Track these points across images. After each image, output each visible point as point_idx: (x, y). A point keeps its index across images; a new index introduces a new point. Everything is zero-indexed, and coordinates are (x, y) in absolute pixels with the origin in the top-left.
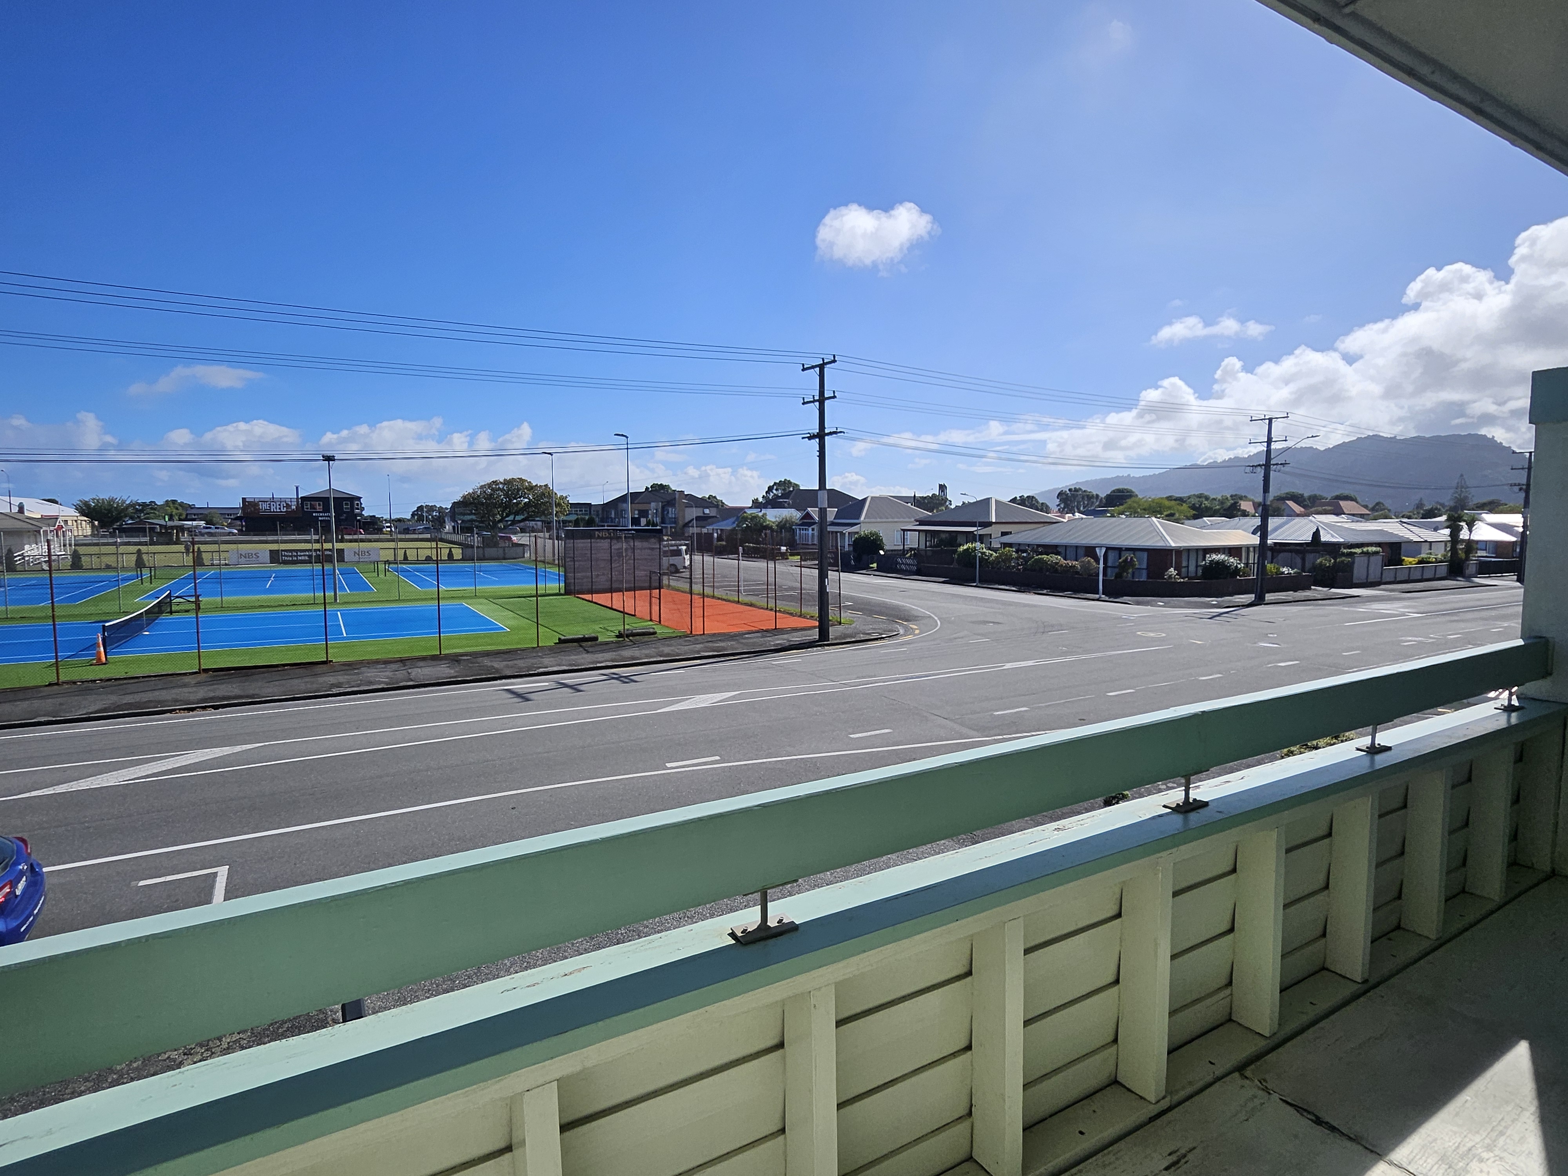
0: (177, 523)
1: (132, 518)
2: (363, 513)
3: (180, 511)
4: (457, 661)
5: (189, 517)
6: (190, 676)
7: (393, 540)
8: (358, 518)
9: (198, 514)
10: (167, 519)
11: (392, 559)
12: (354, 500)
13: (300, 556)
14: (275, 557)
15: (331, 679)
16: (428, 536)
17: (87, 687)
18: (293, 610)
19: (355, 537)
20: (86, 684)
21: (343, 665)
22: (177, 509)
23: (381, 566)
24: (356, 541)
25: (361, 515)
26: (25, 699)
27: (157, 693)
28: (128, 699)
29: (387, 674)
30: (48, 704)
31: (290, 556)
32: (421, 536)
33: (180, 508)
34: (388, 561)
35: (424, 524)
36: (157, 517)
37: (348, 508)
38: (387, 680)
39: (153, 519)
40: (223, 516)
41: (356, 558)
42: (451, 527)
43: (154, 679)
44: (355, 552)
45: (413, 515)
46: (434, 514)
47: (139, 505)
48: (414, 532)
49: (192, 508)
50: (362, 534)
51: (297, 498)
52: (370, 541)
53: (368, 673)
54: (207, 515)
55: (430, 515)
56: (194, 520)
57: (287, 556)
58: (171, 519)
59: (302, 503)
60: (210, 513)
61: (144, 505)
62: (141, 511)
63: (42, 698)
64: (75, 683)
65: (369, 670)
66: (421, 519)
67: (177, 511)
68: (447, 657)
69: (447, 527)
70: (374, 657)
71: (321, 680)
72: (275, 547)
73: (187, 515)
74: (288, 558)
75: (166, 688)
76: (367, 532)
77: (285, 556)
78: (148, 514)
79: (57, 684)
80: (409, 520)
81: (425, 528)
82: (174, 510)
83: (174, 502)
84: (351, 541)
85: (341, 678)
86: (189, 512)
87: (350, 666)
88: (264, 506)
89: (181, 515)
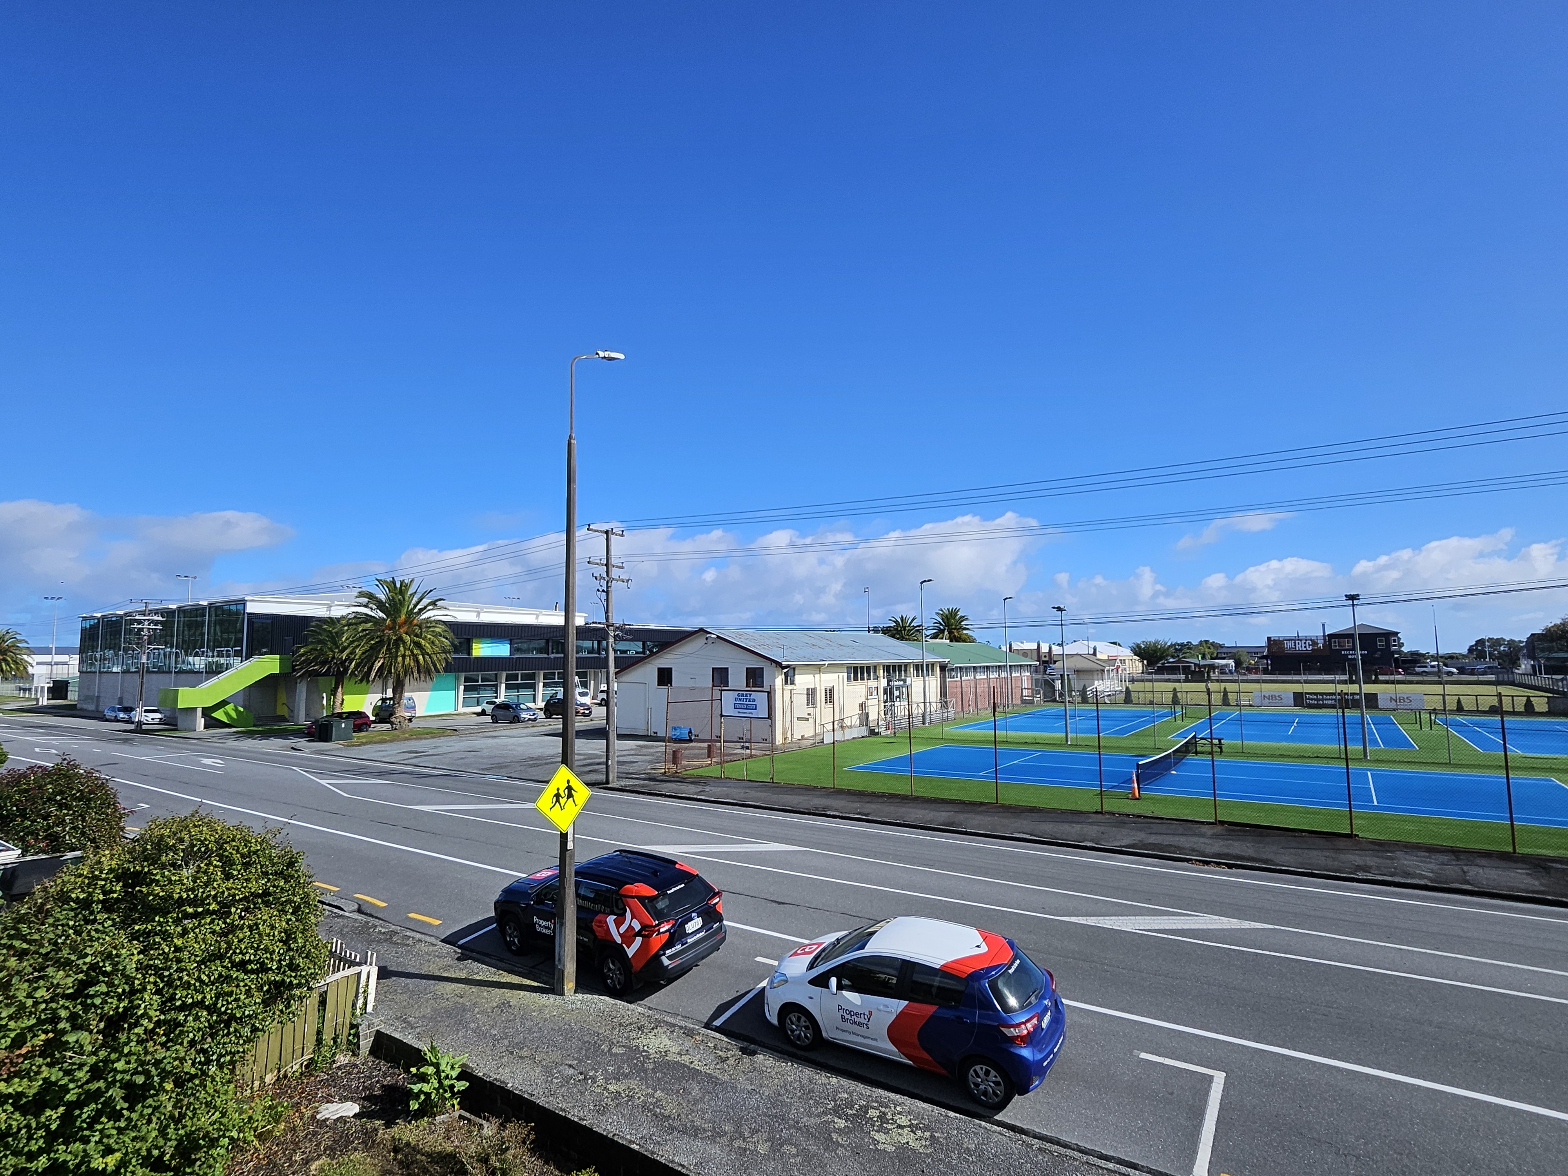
0: (1209, 662)
1: (1173, 657)
2: (1402, 649)
3: (1212, 649)
4: (1544, 868)
5: (1219, 656)
6: (1207, 826)
7: (1439, 683)
8: (1396, 656)
9: (1227, 653)
10: (1200, 658)
11: (1440, 707)
12: (1389, 636)
13: (1326, 700)
14: (1299, 699)
15: (1356, 859)
16: (1492, 678)
17: (1122, 819)
18: (1316, 763)
19: (1392, 677)
20: (1122, 818)
21: (1372, 843)
22: (1209, 648)
23: (1425, 716)
24: (1392, 682)
25: (1399, 652)
26: (1078, 823)
27: (1177, 838)
28: (1152, 839)
29: (1431, 866)
30: (1092, 830)
31: (1315, 700)
32: (1482, 678)
33: (1212, 647)
34: (1435, 709)
35: (1486, 663)
36: (1192, 656)
37: (1383, 645)
38: (1431, 875)
39: (1189, 658)
40: (1250, 655)
41: (1393, 705)
42: (1529, 667)
43: (1175, 822)
44: (1391, 698)
45: (1470, 650)
46: (1502, 648)
47: (1179, 645)
48: (1472, 673)
49: (1222, 647)
50: (1400, 673)
51: (1324, 636)
52: (1411, 682)
53: (1406, 859)
54: (1235, 654)
55: (1495, 650)
56: (1224, 658)
57: (1312, 699)
58: (1204, 658)
59: (1330, 641)
60: (1238, 652)
61: (1182, 645)
62: (1180, 650)
63: (1092, 824)
64: (1114, 814)
65: (1407, 857)
66: (1481, 655)
67: (1209, 650)
68: (1525, 859)
69: (1523, 667)
70: (1414, 840)
71: (1343, 857)
72: (1298, 688)
73: (1217, 654)
74: (1313, 702)
75: (1185, 835)
76: (1407, 673)
77: (1309, 699)
78: (1185, 653)
79: (1101, 813)
80: (1464, 656)
81: (1489, 667)
82: (1207, 650)
83: (1207, 642)
84: (1387, 682)
85: (1370, 860)
86: (1219, 651)
87: (1380, 846)
88: (1289, 645)
89: (1212, 653)
